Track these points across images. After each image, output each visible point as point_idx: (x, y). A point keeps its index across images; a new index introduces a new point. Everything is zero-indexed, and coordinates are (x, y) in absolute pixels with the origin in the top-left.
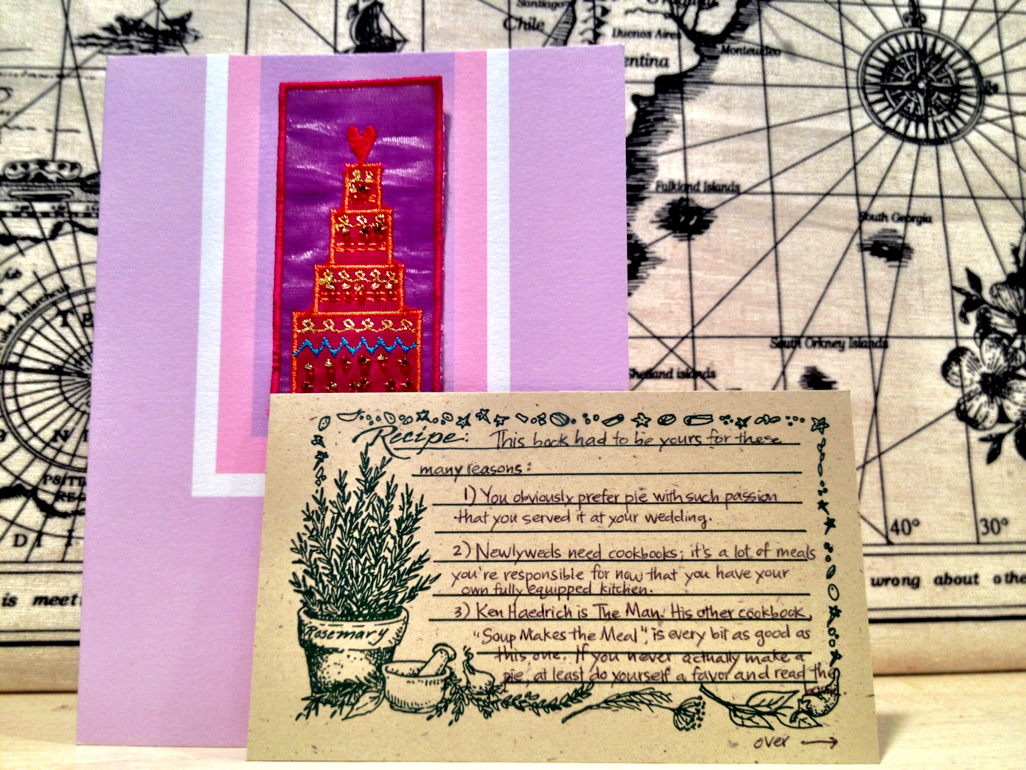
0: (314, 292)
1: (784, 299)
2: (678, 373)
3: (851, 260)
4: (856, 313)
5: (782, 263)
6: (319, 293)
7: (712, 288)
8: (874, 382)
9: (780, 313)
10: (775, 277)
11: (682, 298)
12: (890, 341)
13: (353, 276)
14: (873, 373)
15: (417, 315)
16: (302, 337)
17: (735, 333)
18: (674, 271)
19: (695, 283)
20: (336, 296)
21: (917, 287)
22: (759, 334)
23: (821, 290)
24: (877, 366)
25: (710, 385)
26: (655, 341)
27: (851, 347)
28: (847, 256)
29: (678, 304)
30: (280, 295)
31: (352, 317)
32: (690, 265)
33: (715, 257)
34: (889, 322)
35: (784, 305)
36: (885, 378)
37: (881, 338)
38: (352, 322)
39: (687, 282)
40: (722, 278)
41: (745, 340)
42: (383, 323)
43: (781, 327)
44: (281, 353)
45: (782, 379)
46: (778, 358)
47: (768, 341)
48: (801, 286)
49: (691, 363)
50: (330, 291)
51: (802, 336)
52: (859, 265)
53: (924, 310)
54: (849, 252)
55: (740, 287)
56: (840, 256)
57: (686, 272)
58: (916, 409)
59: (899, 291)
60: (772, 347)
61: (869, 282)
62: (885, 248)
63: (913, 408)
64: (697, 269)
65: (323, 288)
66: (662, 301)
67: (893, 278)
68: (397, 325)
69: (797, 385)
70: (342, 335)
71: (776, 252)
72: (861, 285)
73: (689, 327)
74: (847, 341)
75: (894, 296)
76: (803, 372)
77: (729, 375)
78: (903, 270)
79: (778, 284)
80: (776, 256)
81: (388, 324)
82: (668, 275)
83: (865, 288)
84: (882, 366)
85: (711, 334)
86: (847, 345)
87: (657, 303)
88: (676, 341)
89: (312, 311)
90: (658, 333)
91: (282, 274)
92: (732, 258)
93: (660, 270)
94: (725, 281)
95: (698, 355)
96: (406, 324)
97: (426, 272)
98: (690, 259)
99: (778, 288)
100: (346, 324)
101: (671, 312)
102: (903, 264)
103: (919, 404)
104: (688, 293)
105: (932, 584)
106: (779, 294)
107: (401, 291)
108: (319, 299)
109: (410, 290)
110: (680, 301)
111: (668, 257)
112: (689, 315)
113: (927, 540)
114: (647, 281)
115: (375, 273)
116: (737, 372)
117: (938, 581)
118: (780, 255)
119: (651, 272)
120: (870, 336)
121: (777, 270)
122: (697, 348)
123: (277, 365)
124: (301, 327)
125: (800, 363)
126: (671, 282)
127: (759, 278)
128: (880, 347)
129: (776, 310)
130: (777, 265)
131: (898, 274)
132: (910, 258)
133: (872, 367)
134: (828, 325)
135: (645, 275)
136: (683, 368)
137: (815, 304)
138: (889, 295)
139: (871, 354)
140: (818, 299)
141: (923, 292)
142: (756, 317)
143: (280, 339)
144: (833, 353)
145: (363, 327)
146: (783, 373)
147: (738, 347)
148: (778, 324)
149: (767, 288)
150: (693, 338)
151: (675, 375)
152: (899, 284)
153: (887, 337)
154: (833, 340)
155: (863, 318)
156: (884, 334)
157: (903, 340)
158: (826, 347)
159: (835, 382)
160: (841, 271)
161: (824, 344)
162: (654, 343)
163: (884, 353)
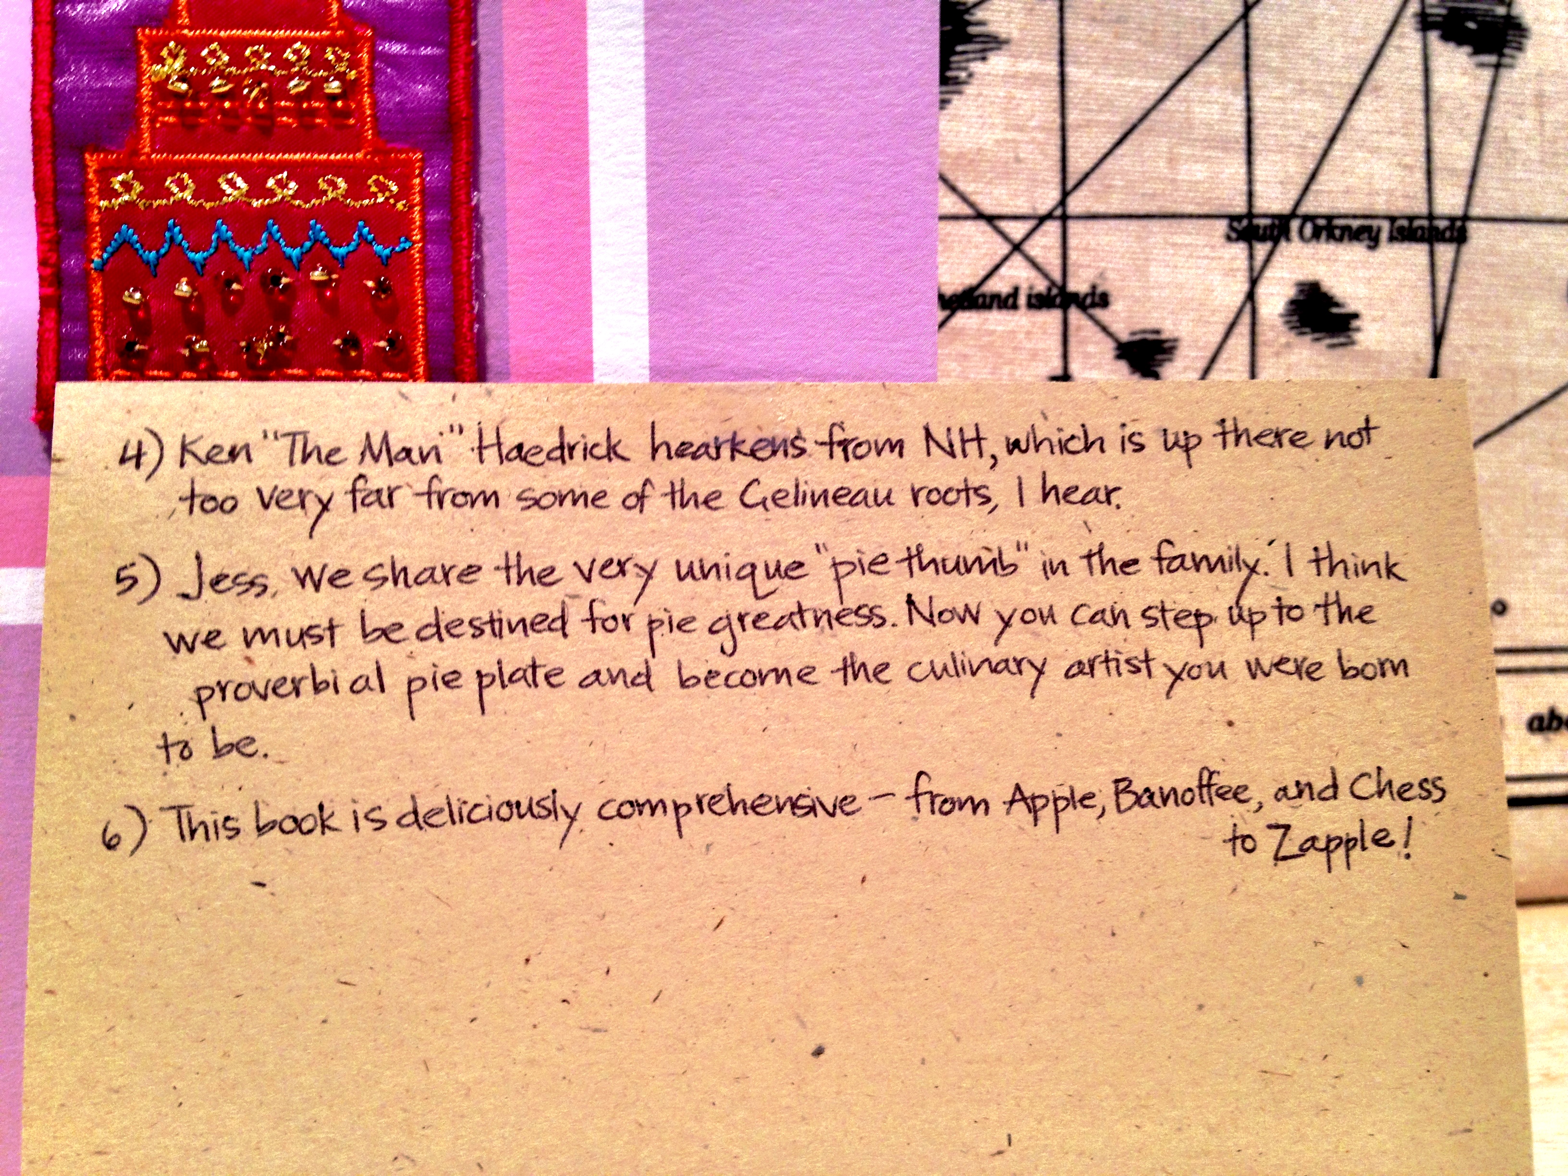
0: (138, 100)
1: (1259, 132)
2: (1030, 297)
3: (1400, 49)
4: (1407, 167)
5: (1257, 52)
6: (152, 104)
7: (1108, 104)
8: (1434, 315)
9: (1250, 163)
10: (1242, 84)
11: (1041, 128)
12: (1472, 226)
13: (238, 60)
14: (1434, 295)
15: (410, 163)
16: (113, 220)
17: (1152, 208)
18: (1025, 67)
19: (1070, 94)
20: (197, 112)
21: (1531, 113)
22: (1205, 210)
23: (1338, 114)
24: (1443, 279)
25: (1097, 322)
26: (983, 225)
27: (1392, 239)
28: (1395, 41)
29: (1033, 141)
30: (50, 108)
31: (242, 169)
32: (1062, 53)
33: (1117, 36)
34: (1471, 187)
35: (1257, 145)
36: (1457, 307)
37: (1452, 219)
38: (240, 182)
39: (1055, 93)
40: (1133, 82)
41: (1174, 223)
42: (323, 186)
43: (1250, 194)
44: (60, 260)
45: (1248, 309)
46: (1242, 263)
47: (1222, 226)
48: (1297, 106)
49: (1057, 276)
50: (180, 97)
51: (1293, 215)
52: (1416, 59)
53: (1542, 162)
54: (1399, 30)
55: (1168, 104)
56: (1379, 39)
57: (1053, 69)
58: (1514, 373)
59: (1495, 121)
60: (1229, 238)
61: (1435, 97)
62: (1472, 25)
63: (1508, 370)
64: (1078, 63)
65: (160, 87)
66: (999, 135)
67: (1483, 89)
68: (357, 190)
69: (1279, 322)
70: (214, 214)
71: (1247, 26)
72: (1420, 104)
73: (1054, 195)
74: (1385, 225)
75: (1484, 129)
76: (1291, 292)
77: (1137, 301)
78: (1505, 73)
79: (1248, 99)
80: (1247, 36)
81: (335, 187)
82: (1014, 76)
83: (1427, 110)
84: (1452, 281)
85: (1101, 208)
86: (1384, 235)
87: (988, 139)
88: (1026, 226)
89: (137, 153)
90: (988, 206)
91: (53, 53)
92: (1153, 40)
93: (998, 62)
94: (1136, 90)
95: (1073, 255)
96: (383, 188)
97: (428, 51)
98: (1062, 41)
99: (1249, 109)
100: (225, 186)
101: (1018, 160)
102: (1506, 61)
103: (1521, 360)
104: (1056, 117)
105: (1524, 732)
106: (1249, 121)
107: (366, 100)
108: (153, 121)
109: (391, 99)
110: (1040, 136)
111: (1015, 34)
112: (1058, 167)
113: (1520, 644)
114: (969, 90)
115: (296, 52)
116: (1154, 293)
117: (1536, 724)
118: (1255, 33)
119: (977, 67)
120: (1431, 217)
121: (1247, 68)
122: (1072, 242)
123: (50, 291)
124: (109, 193)
125: (1286, 275)
126: (1019, 93)
127: (1208, 84)
128: (1451, 240)
129: (1242, 158)
130: (1247, 56)
131: (1494, 83)
132: (1520, 48)
133: (1433, 283)
134: (1347, 192)
135: (963, 75)
136: (1041, 286)
137: (1323, 143)
138: (1473, 128)
139: (1432, 254)
140: (1330, 132)
141: (1542, 123)
142: (1200, 171)
143: (57, 225)
144: (1356, 252)
145: (271, 194)
146: (1251, 296)
147: (1159, 239)
148: (1244, 188)
149: (1226, 106)
150: (1065, 218)
151: (1022, 300)
152: (1494, 105)
153: (1466, 218)
154: (1355, 224)
155: (1420, 176)
156: (1459, 211)
157: (1497, 226)
158: (1340, 240)
159: (1355, 316)
160: (1378, 74)
161: (1337, 232)
162: (978, 230)
163: (1458, 252)
